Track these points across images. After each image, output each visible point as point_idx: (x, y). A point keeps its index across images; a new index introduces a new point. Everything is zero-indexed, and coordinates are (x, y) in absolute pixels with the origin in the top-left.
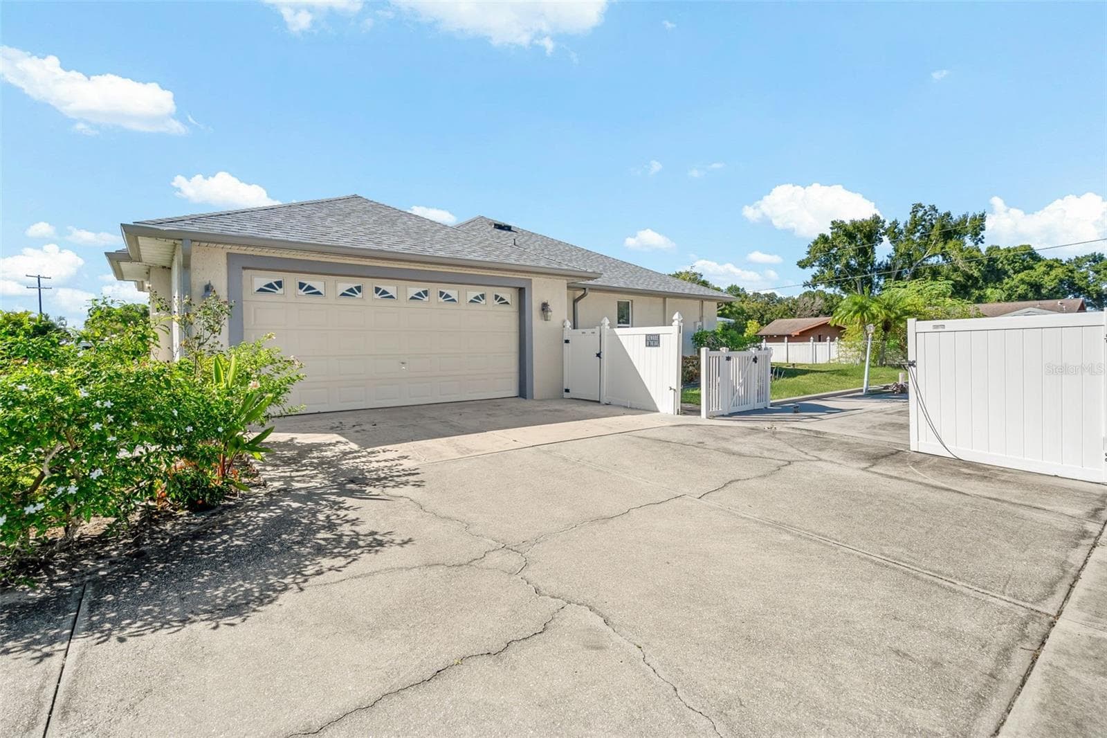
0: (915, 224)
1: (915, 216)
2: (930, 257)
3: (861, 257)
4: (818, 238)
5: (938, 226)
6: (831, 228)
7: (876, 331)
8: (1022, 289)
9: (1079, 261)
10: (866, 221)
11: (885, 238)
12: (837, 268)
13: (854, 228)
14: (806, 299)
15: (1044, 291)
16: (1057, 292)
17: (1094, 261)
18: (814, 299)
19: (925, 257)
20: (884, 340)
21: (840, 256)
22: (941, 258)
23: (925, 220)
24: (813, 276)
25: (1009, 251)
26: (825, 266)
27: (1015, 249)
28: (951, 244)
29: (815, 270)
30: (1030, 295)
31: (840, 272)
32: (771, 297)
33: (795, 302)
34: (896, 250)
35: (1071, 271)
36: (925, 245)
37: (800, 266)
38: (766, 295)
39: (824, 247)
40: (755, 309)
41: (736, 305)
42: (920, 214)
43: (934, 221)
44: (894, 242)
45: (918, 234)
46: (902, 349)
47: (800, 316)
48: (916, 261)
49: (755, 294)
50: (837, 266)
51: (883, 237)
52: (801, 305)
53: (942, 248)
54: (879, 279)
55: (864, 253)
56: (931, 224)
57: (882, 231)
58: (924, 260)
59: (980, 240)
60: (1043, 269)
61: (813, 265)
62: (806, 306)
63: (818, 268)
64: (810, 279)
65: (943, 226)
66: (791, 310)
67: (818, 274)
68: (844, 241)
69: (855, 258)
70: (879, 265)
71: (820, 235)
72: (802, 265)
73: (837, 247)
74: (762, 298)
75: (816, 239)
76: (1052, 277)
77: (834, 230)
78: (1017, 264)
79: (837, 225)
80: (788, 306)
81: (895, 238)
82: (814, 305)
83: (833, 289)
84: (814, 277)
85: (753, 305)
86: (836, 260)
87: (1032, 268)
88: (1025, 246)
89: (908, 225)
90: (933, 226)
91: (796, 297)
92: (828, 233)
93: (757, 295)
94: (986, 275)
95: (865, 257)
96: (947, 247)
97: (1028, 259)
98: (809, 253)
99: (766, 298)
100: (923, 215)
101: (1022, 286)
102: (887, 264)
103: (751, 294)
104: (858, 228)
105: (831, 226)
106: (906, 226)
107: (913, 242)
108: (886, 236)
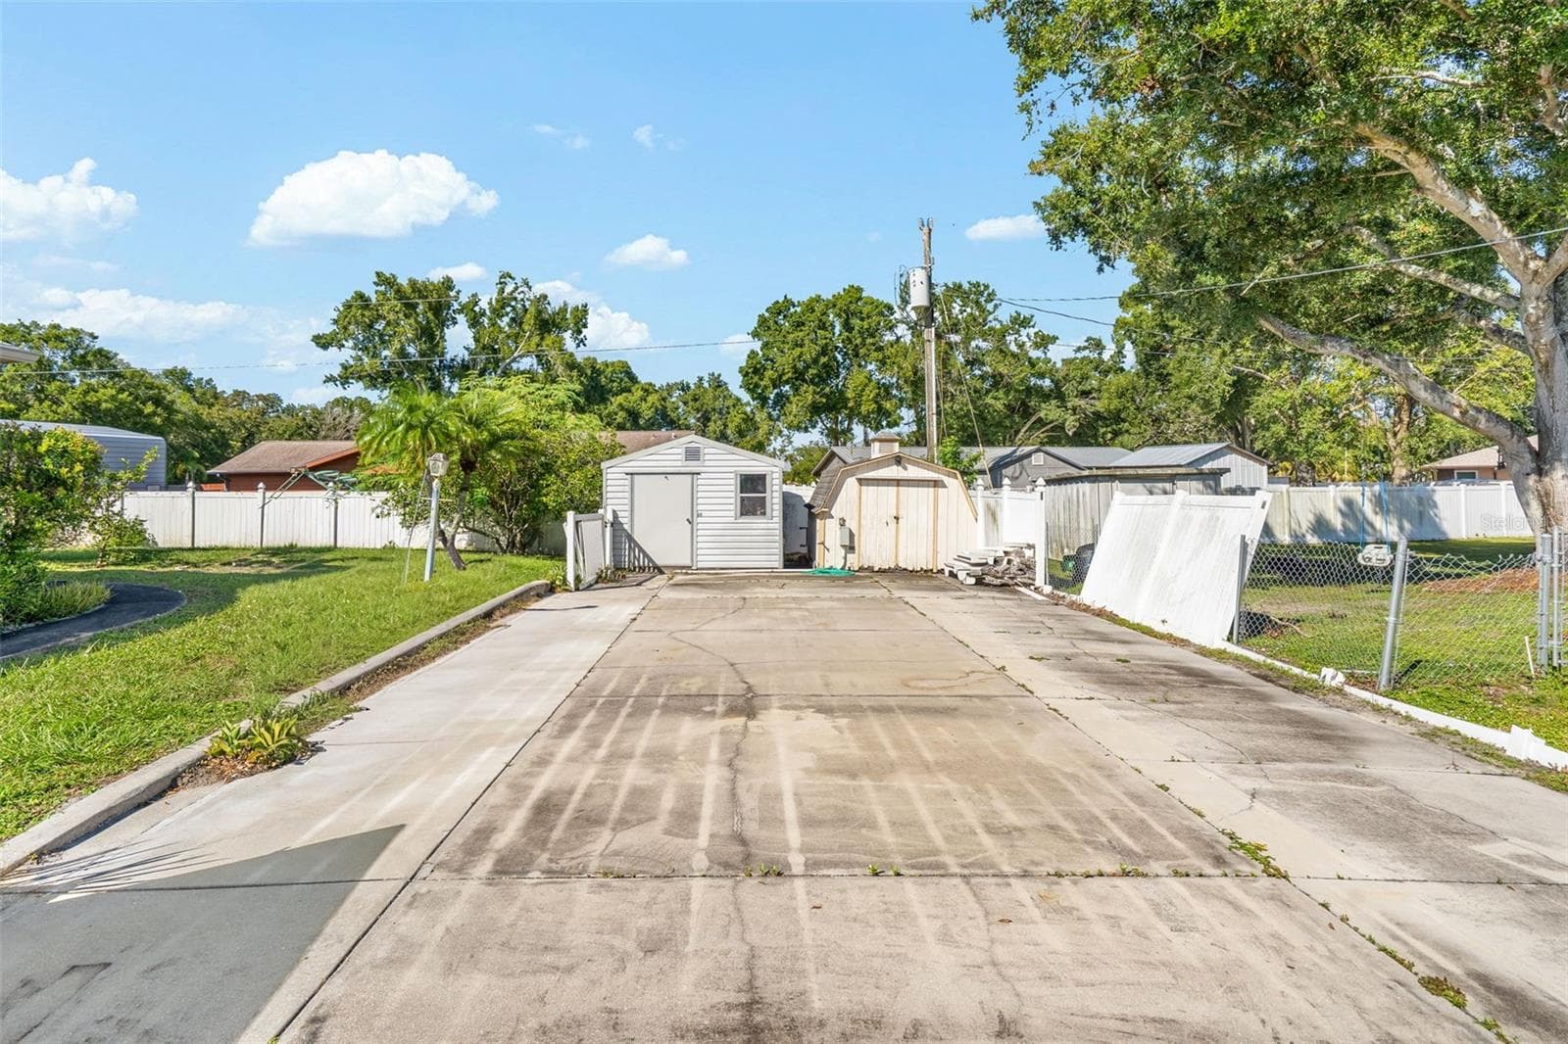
0: (502, 304)
1: (502, 291)
2: (521, 356)
3: (425, 342)
4: (353, 298)
5: (532, 310)
6: (375, 283)
7: (449, 472)
8: (621, 417)
9: (670, 388)
10: (432, 284)
11: (461, 318)
12: (386, 358)
13: (413, 291)
14: (337, 410)
15: (641, 422)
16: (653, 424)
17: (683, 390)
18: (352, 411)
19: (516, 354)
20: (463, 489)
21: (390, 336)
22: (535, 361)
23: (515, 299)
24: (342, 365)
25: (607, 365)
26: (365, 349)
27: (612, 364)
28: (549, 339)
29: (347, 354)
30: (628, 425)
31: (390, 364)
32: (272, 401)
33: (317, 414)
34: (477, 340)
35: (664, 399)
36: (517, 337)
37: (317, 344)
38: (261, 397)
39: (363, 315)
40: (236, 420)
41: (184, 409)
42: (509, 289)
43: (527, 303)
44: (474, 327)
45: (506, 319)
46: (493, 507)
47: (325, 438)
48: (504, 359)
49: (237, 393)
50: (385, 353)
51: (457, 316)
52: (329, 420)
53: (538, 345)
54: (451, 382)
55: (430, 335)
56: (524, 306)
57: (456, 306)
58: (514, 360)
59: (582, 341)
60: (640, 393)
61: (343, 346)
62: (337, 422)
63: (353, 353)
64: (337, 371)
65: (540, 312)
66: (310, 427)
67: (352, 362)
68: (397, 309)
69: (414, 343)
70: (452, 360)
71: (356, 293)
72: (322, 342)
73: (385, 318)
74: (252, 401)
75: (349, 298)
76: (649, 404)
77: (379, 288)
78: (615, 384)
79: (385, 281)
80: (304, 419)
81: (475, 322)
82: (351, 422)
83: (378, 392)
84: (345, 367)
85: (230, 412)
86: (383, 342)
87: (629, 391)
88: (623, 362)
89: (494, 303)
90: (526, 310)
91: (320, 406)
92: (371, 292)
93: (241, 396)
94: (589, 391)
95: (431, 343)
96: (544, 343)
97: (626, 380)
98: (335, 322)
99: (260, 403)
100: (513, 292)
101: (621, 413)
102: (463, 360)
103: (229, 392)
104: (420, 291)
105: (376, 280)
106: (490, 303)
107: (501, 330)
108: (462, 315)
